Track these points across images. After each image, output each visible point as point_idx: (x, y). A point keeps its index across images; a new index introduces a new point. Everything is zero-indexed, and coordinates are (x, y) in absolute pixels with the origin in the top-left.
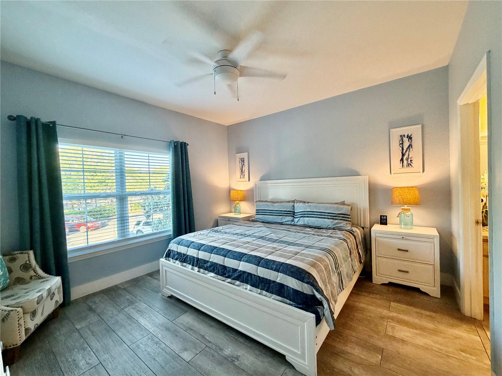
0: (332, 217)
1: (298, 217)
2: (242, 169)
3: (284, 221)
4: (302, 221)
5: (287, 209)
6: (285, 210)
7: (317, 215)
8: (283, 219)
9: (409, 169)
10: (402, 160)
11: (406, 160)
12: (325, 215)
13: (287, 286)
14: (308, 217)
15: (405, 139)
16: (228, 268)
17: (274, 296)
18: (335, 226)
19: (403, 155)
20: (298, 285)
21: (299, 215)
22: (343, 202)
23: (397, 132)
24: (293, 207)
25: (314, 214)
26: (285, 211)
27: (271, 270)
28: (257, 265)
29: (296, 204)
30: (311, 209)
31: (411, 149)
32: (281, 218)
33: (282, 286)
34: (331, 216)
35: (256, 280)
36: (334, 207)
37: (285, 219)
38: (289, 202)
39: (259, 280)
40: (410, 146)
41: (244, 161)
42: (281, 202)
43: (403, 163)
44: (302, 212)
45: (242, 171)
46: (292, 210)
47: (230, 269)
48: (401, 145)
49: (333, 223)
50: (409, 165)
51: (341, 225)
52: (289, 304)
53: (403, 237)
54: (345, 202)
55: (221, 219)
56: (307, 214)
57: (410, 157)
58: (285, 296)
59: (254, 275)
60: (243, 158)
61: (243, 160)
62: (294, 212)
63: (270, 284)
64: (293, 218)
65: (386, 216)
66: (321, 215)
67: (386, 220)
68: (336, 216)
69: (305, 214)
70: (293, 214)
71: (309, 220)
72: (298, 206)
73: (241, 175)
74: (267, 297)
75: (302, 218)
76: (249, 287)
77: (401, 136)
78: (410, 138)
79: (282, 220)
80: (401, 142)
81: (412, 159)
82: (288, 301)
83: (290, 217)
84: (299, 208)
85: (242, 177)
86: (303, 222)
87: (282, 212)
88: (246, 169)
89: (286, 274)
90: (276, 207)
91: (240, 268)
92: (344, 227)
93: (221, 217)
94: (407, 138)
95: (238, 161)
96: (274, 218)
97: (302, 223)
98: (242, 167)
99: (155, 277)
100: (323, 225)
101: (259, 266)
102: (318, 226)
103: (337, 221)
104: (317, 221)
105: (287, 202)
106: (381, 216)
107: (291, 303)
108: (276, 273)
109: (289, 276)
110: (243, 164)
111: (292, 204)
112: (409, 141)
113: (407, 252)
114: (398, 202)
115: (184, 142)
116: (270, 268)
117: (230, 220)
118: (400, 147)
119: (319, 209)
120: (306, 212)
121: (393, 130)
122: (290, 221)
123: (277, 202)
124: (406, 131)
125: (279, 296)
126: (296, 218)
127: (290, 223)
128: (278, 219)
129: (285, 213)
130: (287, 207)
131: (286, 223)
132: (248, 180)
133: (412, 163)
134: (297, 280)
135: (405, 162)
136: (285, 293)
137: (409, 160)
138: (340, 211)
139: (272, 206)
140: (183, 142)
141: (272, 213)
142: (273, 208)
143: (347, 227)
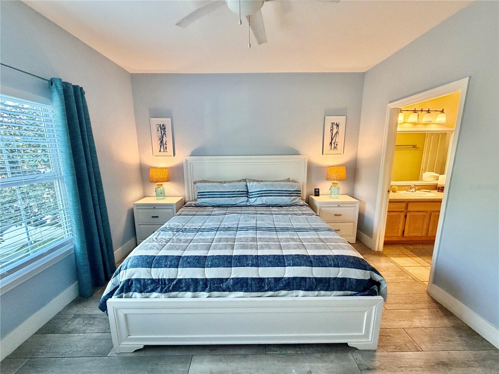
0: (289, 195)
1: (255, 197)
2: (162, 140)
3: (239, 202)
4: (259, 201)
5: (240, 189)
6: (238, 190)
7: (275, 193)
8: (237, 200)
9: (335, 152)
10: (331, 143)
11: (334, 144)
12: (283, 193)
13: (350, 279)
14: (265, 196)
15: (335, 127)
16: (266, 280)
17: (335, 293)
18: (292, 202)
19: (332, 139)
20: (361, 273)
21: (255, 194)
22: (288, 178)
23: (330, 120)
24: (246, 187)
25: (272, 193)
26: (238, 192)
27: (330, 267)
28: (311, 266)
29: (250, 184)
30: (268, 188)
31: (338, 135)
32: (235, 200)
33: (344, 280)
34: (288, 193)
35: (313, 283)
36: (288, 185)
37: (239, 200)
38: (240, 181)
39: (315, 282)
40: (337, 132)
41: (165, 129)
42: (230, 182)
43: (331, 146)
44: (259, 191)
45: (162, 142)
46: (245, 190)
47: (270, 279)
48: (331, 131)
49: (291, 200)
50: (335, 148)
51: (297, 200)
52: (351, 295)
53: (339, 205)
54: (290, 179)
55: (138, 207)
56: (265, 193)
57: (336, 141)
58: (347, 288)
59: (309, 278)
60: (163, 125)
61: (163, 128)
62: (248, 192)
63: (329, 282)
64: (246, 198)
65: (319, 189)
66: (280, 193)
67: (319, 192)
68: (291, 193)
69: (263, 194)
70: (247, 193)
71: (267, 199)
72: (252, 186)
73: (161, 148)
74: (326, 296)
75: (259, 197)
76: (301, 293)
77: (332, 123)
78: (337, 125)
79: (235, 202)
80: (331, 129)
81: (337, 144)
82: (350, 292)
83: (245, 197)
84: (253, 187)
85: (162, 150)
86: (262, 201)
87: (236, 193)
88: (168, 139)
89: (348, 267)
90: (227, 188)
91: (287, 276)
92: (298, 202)
93: (138, 205)
94: (336, 125)
95: (154, 128)
96: (226, 200)
97: (261, 203)
98: (163, 137)
99: (64, 329)
100: (281, 203)
101: (314, 267)
102: (277, 204)
103: (293, 197)
104: (276, 199)
105: (238, 182)
106: (315, 189)
107: (353, 293)
108: (336, 269)
109: (352, 268)
110: (163, 132)
111: (244, 183)
112: (337, 128)
113: (340, 216)
114: (335, 178)
115: (80, 86)
116: (328, 265)
117: (156, 207)
118: (331, 132)
119: (276, 188)
120: (263, 191)
121: (327, 117)
122: (245, 202)
123: (225, 182)
124: (335, 119)
125: (340, 291)
126: (252, 198)
127: (245, 204)
128: (232, 201)
129: (238, 194)
130: (240, 186)
131: (240, 204)
132: (173, 155)
133: (337, 146)
134: (360, 270)
135: (333, 145)
136: (347, 285)
137: (336, 143)
138: (294, 188)
139: (222, 187)
140: (78, 86)
141: (222, 194)
142: (224, 189)
143: (300, 202)
